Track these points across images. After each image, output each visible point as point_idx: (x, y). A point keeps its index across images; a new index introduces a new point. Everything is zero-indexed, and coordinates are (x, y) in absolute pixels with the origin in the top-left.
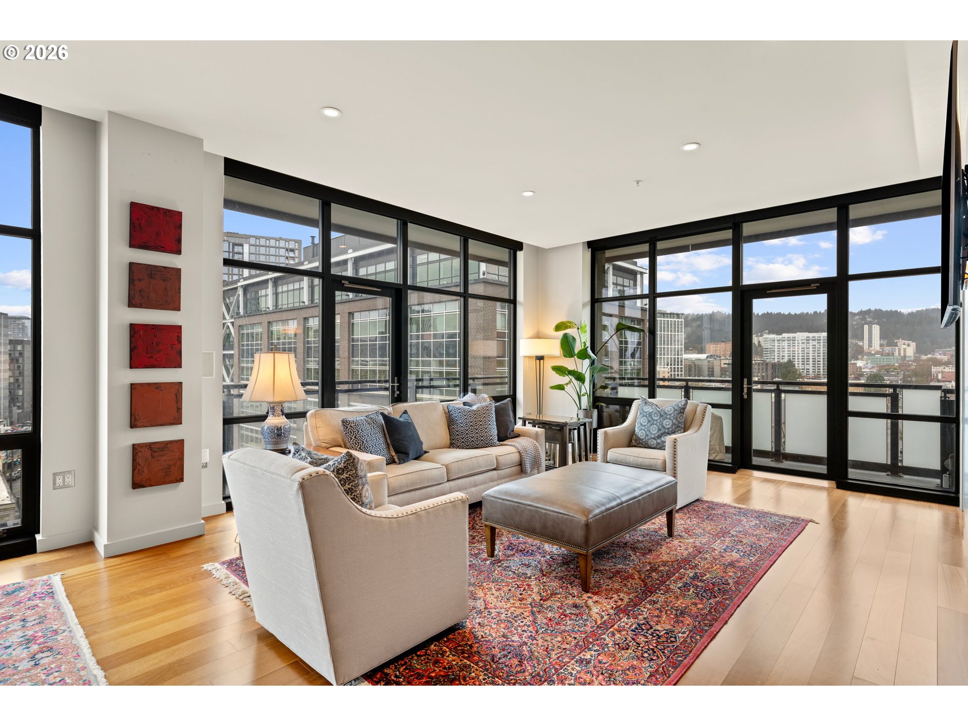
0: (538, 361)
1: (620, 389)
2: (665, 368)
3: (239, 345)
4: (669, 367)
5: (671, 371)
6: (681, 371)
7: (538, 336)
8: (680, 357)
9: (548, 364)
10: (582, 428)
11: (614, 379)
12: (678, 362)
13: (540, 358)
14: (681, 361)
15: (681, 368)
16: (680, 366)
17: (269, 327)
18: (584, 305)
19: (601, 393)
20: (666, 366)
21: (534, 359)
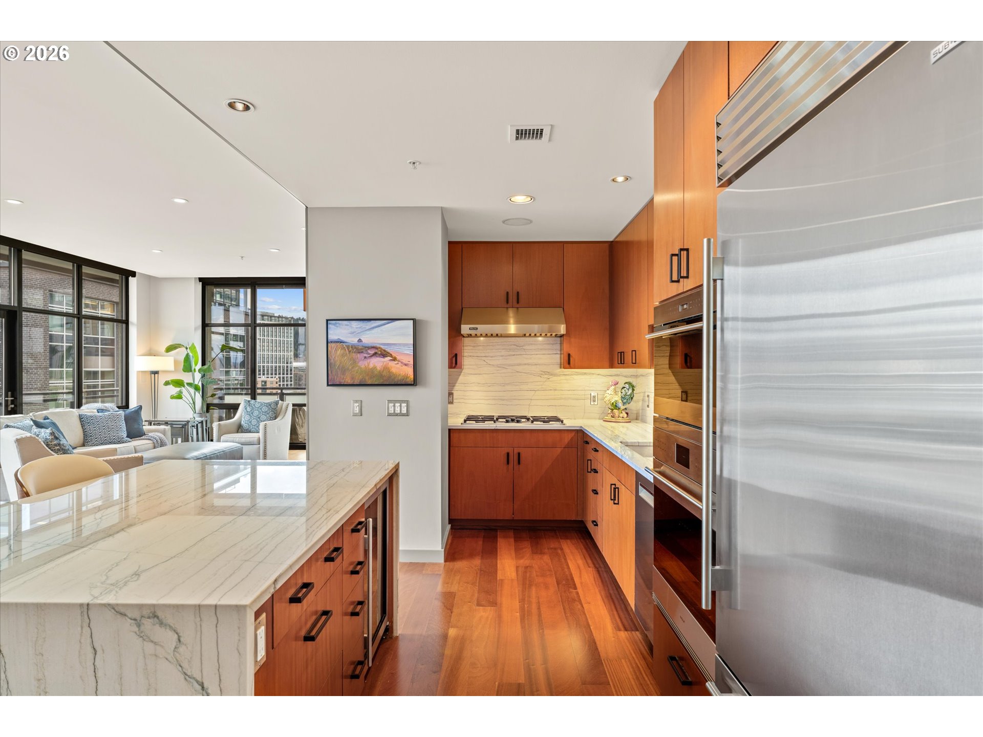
0: (153, 375)
1: (226, 397)
2: (272, 377)
4: (277, 376)
5: (280, 381)
6: (291, 381)
7: (151, 353)
8: (289, 365)
9: (162, 379)
10: (199, 425)
11: (221, 389)
12: (287, 370)
13: (156, 373)
14: (291, 370)
15: (291, 378)
16: (289, 376)
18: (196, 329)
19: (210, 400)
20: (274, 376)
21: (149, 373)
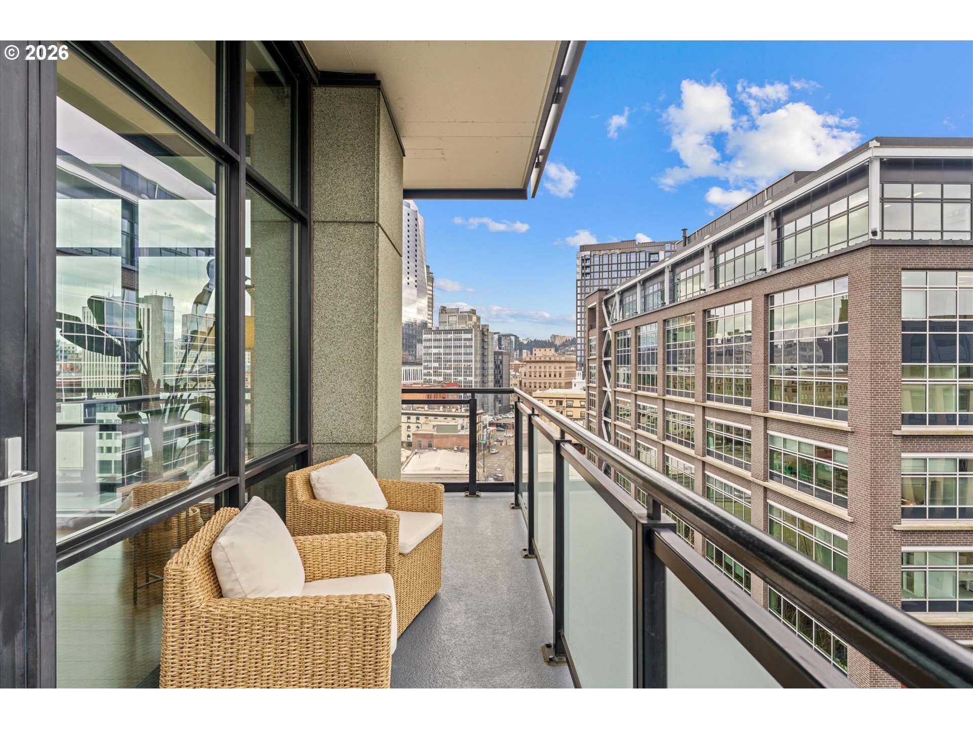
3: (615, 352)
17: (636, 332)
